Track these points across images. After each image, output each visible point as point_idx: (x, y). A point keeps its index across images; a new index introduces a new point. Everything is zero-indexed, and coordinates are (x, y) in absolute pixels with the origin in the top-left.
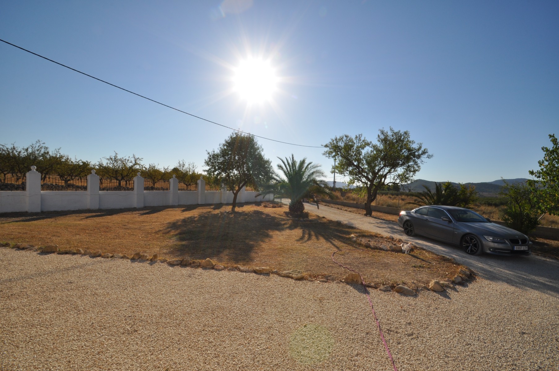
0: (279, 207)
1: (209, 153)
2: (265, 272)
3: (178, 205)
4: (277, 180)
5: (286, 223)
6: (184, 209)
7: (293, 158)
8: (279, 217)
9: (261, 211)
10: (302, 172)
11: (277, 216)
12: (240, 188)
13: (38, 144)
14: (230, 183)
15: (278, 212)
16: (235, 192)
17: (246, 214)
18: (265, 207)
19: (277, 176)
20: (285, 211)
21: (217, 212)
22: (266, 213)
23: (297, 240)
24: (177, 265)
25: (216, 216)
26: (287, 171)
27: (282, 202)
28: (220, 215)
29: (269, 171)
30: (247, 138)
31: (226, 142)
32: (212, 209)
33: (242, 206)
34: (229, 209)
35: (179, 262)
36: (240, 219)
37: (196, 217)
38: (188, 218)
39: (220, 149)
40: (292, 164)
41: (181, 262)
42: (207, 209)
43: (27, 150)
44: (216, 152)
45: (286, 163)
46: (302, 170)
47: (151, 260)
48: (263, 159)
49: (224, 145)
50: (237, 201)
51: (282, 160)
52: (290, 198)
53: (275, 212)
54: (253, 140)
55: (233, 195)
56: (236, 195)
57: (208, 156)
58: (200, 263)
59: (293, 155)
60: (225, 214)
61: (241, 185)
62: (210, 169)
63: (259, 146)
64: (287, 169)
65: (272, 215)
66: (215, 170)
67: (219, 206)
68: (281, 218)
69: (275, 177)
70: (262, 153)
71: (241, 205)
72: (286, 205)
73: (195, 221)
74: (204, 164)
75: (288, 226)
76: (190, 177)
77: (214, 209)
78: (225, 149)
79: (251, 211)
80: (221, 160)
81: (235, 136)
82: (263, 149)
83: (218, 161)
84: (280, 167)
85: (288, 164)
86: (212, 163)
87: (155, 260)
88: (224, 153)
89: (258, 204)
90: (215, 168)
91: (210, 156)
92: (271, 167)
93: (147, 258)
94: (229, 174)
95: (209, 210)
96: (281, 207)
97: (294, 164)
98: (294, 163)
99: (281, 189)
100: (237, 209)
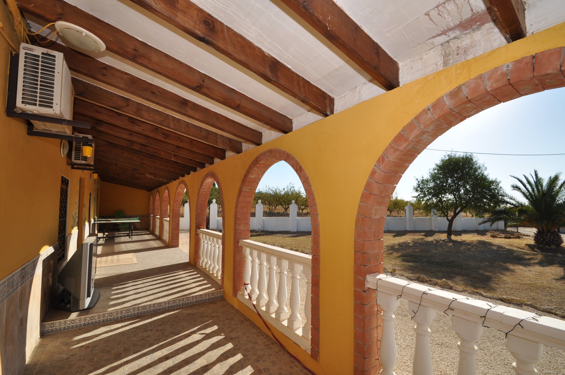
0: (515, 238)
1: (417, 179)
2: (515, 302)
3: (387, 231)
4: (512, 204)
5: (533, 258)
6: (394, 234)
7: (536, 175)
8: (519, 250)
9: (489, 242)
10: (554, 192)
11: (515, 249)
12: (456, 215)
13: (290, 185)
14: (443, 208)
15: (515, 245)
16: (450, 218)
17: (468, 244)
18: (493, 236)
19: (511, 198)
20: (528, 243)
21: (430, 239)
22: (497, 244)
23: (557, 280)
24: (415, 280)
25: (430, 243)
26: (527, 191)
27: (519, 231)
28: (435, 242)
29: (498, 193)
30: (463, 158)
31: (437, 165)
32: (423, 235)
33: (460, 235)
34: (444, 237)
35: (416, 278)
36: (462, 248)
37: (410, 243)
38: (403, 243)
39: (429, 174)
40: (536, 183)
41: (418, 279)
42: (418, 235)
43: (284, 189)
44: (425, 178)
45: (525, 182)
46: (553, 189)
47: (391, 272)
48: (487, 179)
49: (434, 169)
50: (453, 229)
51: (518, 179)
52: (536, 227)
53: (510, 243)
54: (472, 160)
55: (448, 223)
56: (451, 222)
57: (417, 182)
58: (436, 282)
59: (535, 172)
60: (441, 242)
61: (457, 211)
62: (419, 195)
63: (481, 165)
64: (527, 189)
65: (507, 247)
66: (425, 196)
67: (430, 233)
68: (523, 252)
69: (508, 200)
70: (486, 173)
71: (459, 233)
72: (529, 236)
73: (410, 246)
74: (413, 190)
75: (536, 261)
76: (393, 203)
77: (426, 236)
78: (435, 173)
79: (473, 241)
80: (432, 185)
81: (447, 158)
82: (486, 168)
83: (428, 186)
84: (516, 188)
85: (529, 183)
86: (421, 189)
87: (395, 273)
88: (434, 177)
89: (482, 233)
90: (425, 194)
91: (419, 182)
92: (501, 188)
93: (388, 270)
94: (441, 199)
95: (421, 237)
96: (519, 237)
97: (540, 182)
98: (538, 181)
99: (519, 216)
100: (453, 237)
